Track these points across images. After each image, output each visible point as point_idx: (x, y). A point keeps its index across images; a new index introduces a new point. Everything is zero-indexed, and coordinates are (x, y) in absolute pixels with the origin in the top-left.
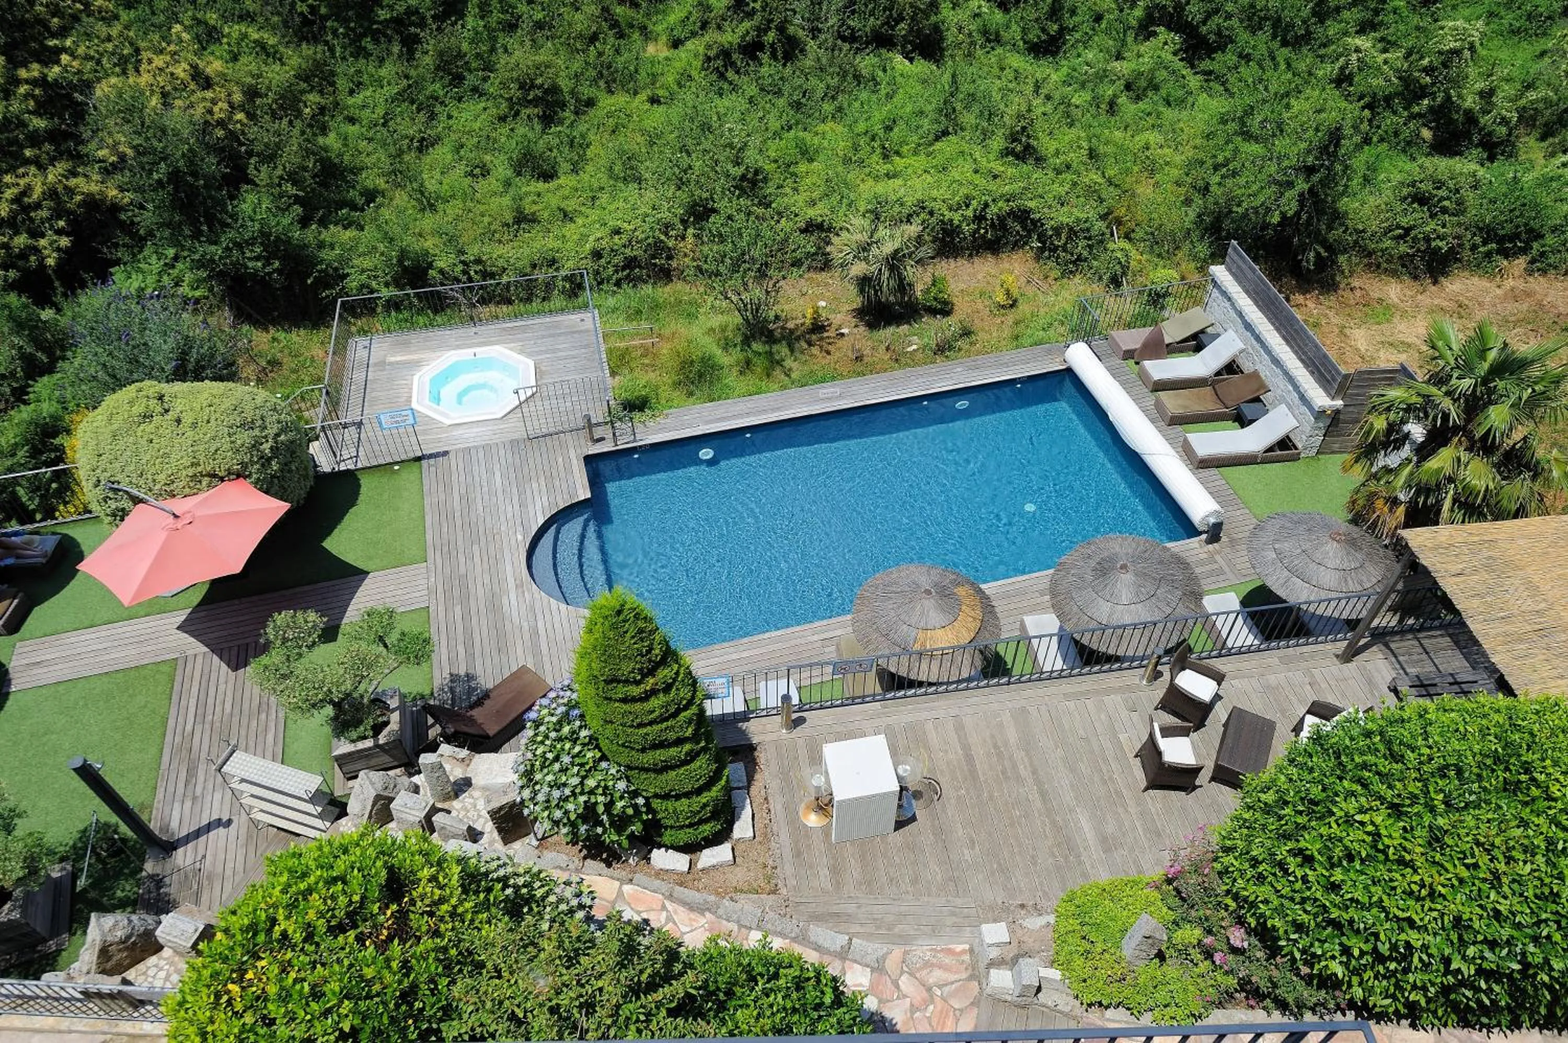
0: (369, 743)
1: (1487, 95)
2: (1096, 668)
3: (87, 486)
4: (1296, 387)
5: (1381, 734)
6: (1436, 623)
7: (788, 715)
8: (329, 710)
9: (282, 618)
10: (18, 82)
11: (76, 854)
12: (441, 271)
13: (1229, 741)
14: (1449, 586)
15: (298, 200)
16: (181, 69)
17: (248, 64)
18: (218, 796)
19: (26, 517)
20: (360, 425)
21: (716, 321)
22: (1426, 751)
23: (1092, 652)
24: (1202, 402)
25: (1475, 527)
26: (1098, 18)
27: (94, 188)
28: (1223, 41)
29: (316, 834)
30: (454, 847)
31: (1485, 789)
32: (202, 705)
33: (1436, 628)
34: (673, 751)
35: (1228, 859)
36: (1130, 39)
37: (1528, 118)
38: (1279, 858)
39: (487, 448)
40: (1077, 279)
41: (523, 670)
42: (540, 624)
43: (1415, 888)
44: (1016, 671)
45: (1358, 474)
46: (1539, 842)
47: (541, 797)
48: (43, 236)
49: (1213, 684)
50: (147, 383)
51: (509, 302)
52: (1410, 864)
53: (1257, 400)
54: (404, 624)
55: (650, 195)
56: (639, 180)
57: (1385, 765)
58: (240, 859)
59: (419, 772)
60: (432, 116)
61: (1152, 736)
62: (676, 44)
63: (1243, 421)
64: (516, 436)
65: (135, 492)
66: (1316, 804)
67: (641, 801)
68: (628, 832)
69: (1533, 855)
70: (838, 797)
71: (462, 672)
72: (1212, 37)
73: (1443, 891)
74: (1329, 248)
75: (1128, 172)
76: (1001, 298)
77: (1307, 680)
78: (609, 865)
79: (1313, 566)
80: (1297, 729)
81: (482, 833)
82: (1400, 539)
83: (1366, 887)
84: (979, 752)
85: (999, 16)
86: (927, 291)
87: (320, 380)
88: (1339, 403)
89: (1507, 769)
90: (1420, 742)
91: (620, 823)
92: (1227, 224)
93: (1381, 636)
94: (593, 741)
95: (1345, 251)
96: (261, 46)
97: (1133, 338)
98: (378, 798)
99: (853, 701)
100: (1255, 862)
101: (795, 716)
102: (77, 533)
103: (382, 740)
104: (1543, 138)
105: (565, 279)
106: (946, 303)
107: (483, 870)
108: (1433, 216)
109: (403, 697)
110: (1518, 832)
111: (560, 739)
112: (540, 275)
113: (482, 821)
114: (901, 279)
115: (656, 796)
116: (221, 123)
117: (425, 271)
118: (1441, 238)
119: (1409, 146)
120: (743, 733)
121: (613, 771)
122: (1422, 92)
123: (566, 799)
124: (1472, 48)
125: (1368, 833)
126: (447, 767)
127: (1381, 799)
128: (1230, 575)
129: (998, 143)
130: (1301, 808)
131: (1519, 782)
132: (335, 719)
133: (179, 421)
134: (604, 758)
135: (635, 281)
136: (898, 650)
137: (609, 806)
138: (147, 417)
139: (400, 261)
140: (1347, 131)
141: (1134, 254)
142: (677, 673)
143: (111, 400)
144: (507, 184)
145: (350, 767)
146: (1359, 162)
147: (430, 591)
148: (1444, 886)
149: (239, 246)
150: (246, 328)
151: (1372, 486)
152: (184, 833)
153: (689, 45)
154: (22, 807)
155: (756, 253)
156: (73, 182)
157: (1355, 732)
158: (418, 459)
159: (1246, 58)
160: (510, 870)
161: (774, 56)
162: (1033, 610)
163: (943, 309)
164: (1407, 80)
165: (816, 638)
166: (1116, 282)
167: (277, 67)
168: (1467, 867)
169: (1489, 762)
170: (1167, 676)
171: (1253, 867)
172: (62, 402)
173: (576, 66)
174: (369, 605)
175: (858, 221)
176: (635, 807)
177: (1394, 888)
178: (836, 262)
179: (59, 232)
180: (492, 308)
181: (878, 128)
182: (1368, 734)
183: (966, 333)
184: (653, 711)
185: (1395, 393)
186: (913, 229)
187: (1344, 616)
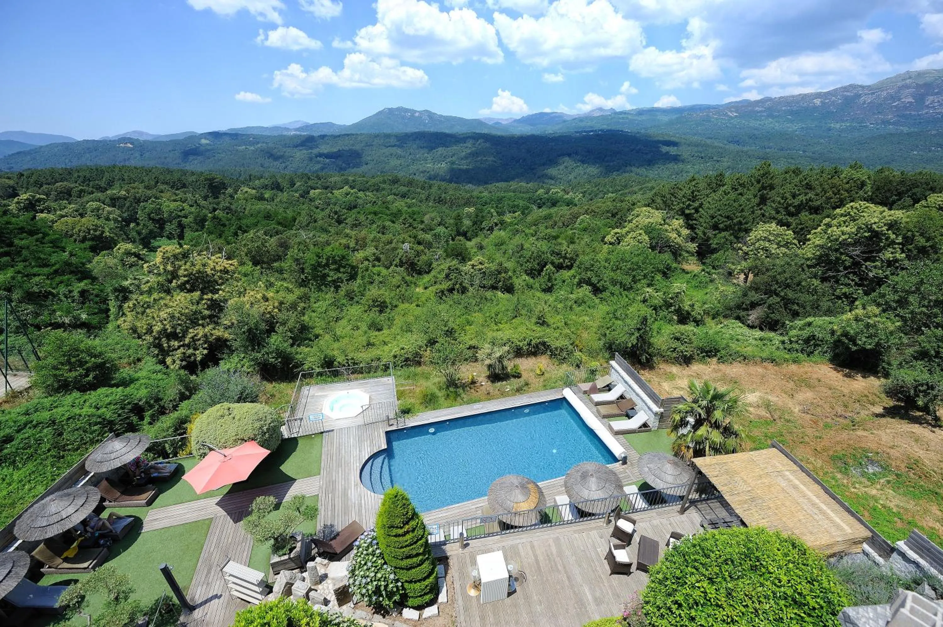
0: (286, 557)
1: (692, 306)
2: (585, 519)
3: (193, 443)
4: (646, 404)
5: (699, 545)
6: (713, 497)
7: (462, 542)
8: (272, 541)
9: (259, 499)
10: (203, 299)
11: (152, 611)
12: (339, 363)
13: (641, 551)
14: (714, 481)
15: (291, 338)
16: (259, 296)
17: (282, 294)
18: (218, 583)
19: (166, 456)
20: (301, 419)
21: (437, 380)
22: (717, 553)
23: (583, 512)
24: (613, 410)
25: (718, 457)
26: (564, 281)
27: (220, 334)
28: (605, 289)
29: (257, 602)
30: (317, 608)
31: (744, 570)
32: (219, 539)
33: (713, 499)
34: (415, 560)
35: (648, 607)
36: (575, 288)
37: (706, 313)
38: (668, 605)
39: (349, 428)
40: (565, 365)
41: (354, 522)
42: (363, 502)
43: (725, 618)
44: (554, 521)
45: (673, 436)
46: (769, 593)
47: (357, 583)
48: (198, 350)
49: (632, 525)
50: (225, 403)
51: (362, 373)
52: (720, 606)
53: (633, 409)
54: (308, 502)
55: (415, 336)
56: (412, 331)
57: (703, 560)
58: (222, 614)
59: (306, 571)
60: (342, 310)
61: (610, 549)
62: (426, 288)
63: (629, 417)
64: (360, 424)
65: (211, 446)
66: (679, 579)
67: (399, 584)
68: (393, 600)
69: (769, 600)
70: (483, 581)
71: (329, 524)
72: (601, 288)
73: (737, 619)
74: (650, 355)
75: (578, 329)
76: (538, 372)
77: (668, 522)
78: (384, 617)
79: (663, 474)
80: (668, 545)
81: (330, 601)
82: (693, 462)
83: (705, 618)
84: (541, 558)
85: (532, 280)
86: (512, 369)
87: (289, 402)
88: (662, 410)
89: (750, 560)
90: (715, 549)
91: (390, 595)
92: (613, 347)
93: (693, 503)
94: (381, 555)
95: (655, 356)
96: (287, 288)
97: (586, 386)
98: (287, 583)
99: (488, 535)
100: (659, 608)
101: (465, 542)
102: (184, 463)
103: (292, 555)
104: (713, 319)
105: (383, 365)
106: (519, 373)
107: (329, 619)
108: (682, 344)
109: (303, 535)
110: (760, 589)
111: (367, 554)
112: (374, 364)
113: (330, 595)
114: (503, 366)
115: (406, 581)
116: (269, 313)
117: (333, 362)
118: (687, 351)
119: (670, 321)
120: (444, 551)
121: (389, 570)
122: (671, 305)
123: (368, 584)
124: (684, 292)
125: (702, 592)
126: (318, 568)
127: (704, 575)
128: (632, 478)
129: (534, 320)
130: (673, 581)
131: (756, 566)
132: (274, 546)
133: (234, 418)
134: (385, 563)
135: (408, 366)
136: (506, 512)
137: (386, 586)
138: (223, 416)
139: (324, 359)
140: (649, 317)
141: (583, 357)
142: (418, 523)
143: (210, 410)
144: (366, 332)
145: (276, 569)
146: (655, 326)
147: (320, 487)
148: (736, 616)
149: (267, 353)
150: (265, 382)
151: (679, 442)
152: (200, 602)
153: (430, 288)
154: (135, 587)
155: (451, 356)
156: (213, 332)
157: (689, 545)
158: (322, 433)
159: (612, 294)
160: (341, 619)
161: (458, 292)
162: (559, 493)
163: (518, 376)
164: (665, 301)
165: (473, 507)
166: (578, 366)
167: (291, 295)
168: (744, 606)
169: (743, 557)
170: (613, 522)
171: (658, 610)
172: (191, 410)
173: (392, 295)
174: (295, 494)
175: (487, 346)
176: (397, 587)
177: (717, 619)
178: (480, 359)
179: (204, 349)
180: (356, 375)
181: (493, 315)
182: (694, 546)
183: (527, 384)
184: (406, 541)
185: (681, 406)
186: (506, 348)
187: (678, 495)
